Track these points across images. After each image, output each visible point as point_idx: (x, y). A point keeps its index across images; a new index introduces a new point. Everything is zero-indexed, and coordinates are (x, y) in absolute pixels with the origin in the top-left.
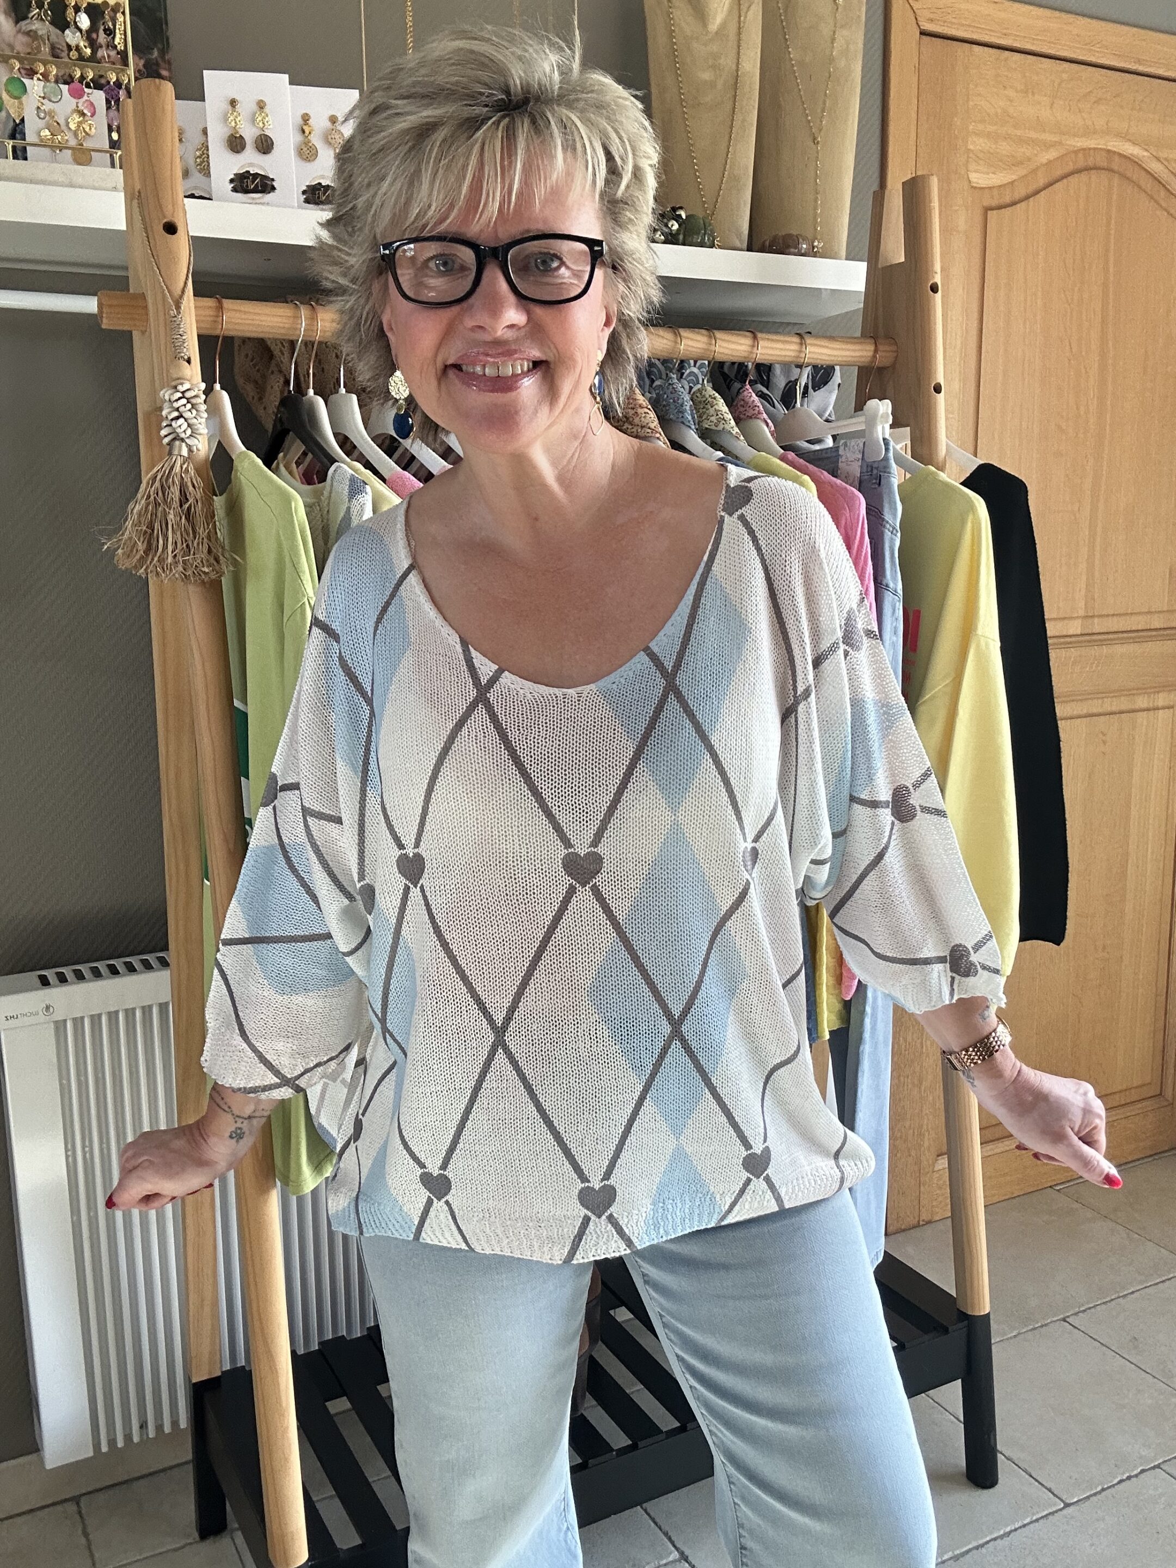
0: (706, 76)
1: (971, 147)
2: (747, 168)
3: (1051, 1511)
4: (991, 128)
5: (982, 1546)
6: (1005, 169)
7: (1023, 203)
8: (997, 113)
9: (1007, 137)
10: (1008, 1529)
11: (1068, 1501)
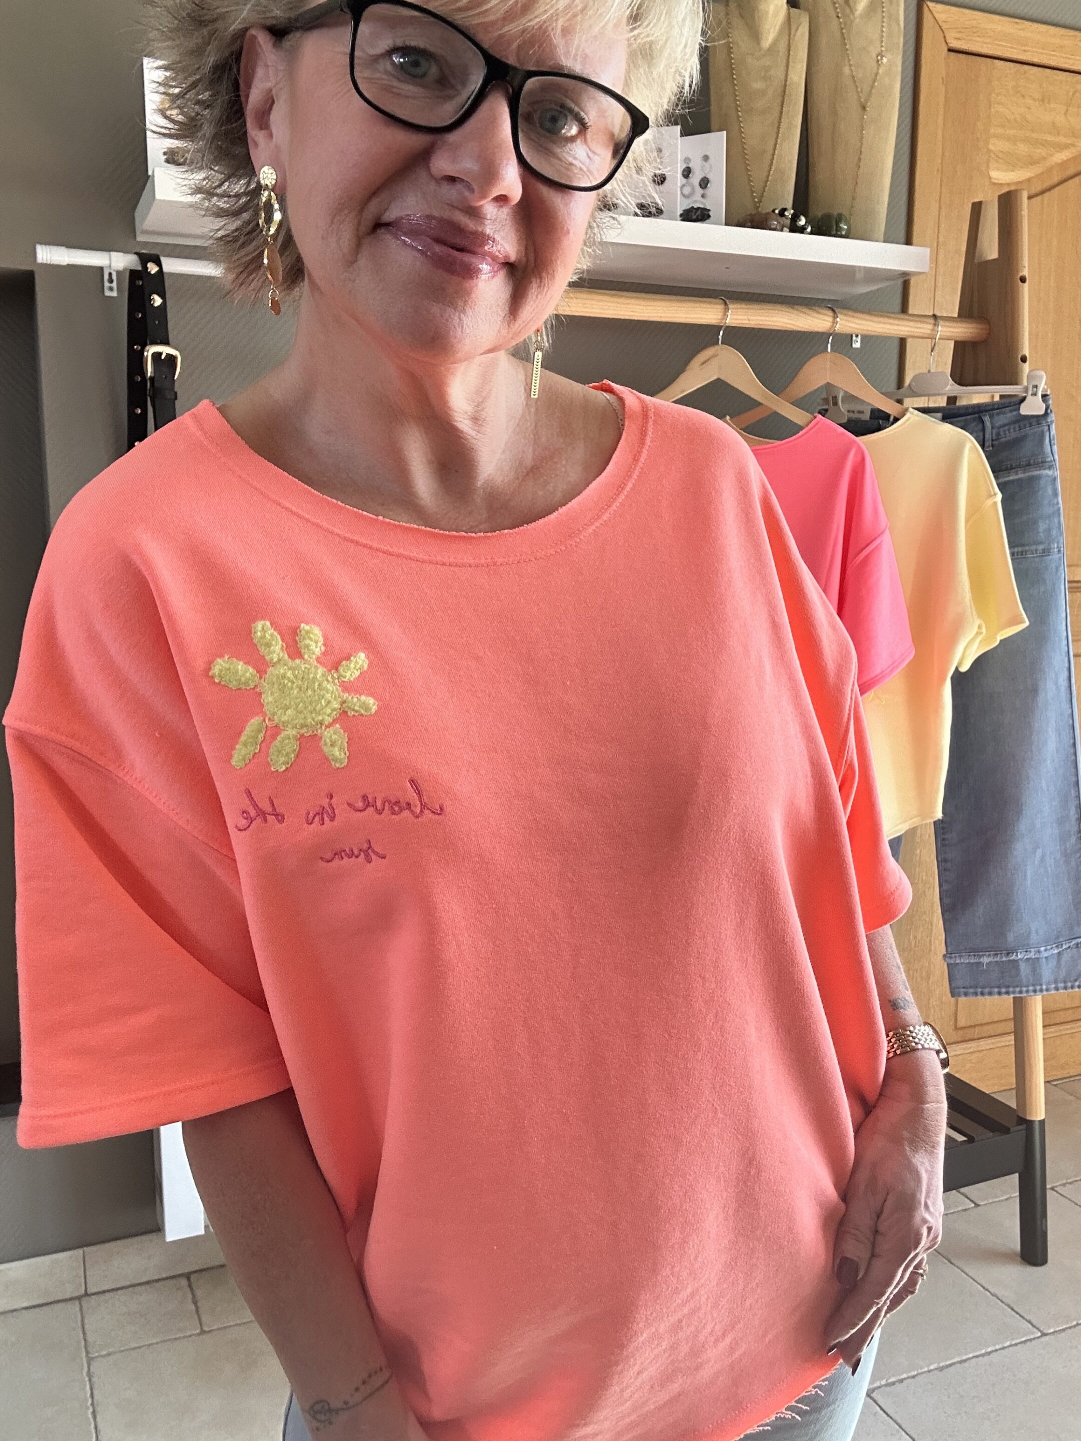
0: (758, 85)
1: (991, 147)
2: (791, 162)
3: (1029, 1338)
4: (1012, 132)
5: (965, 1361)
6: (1021, 167)
7: (1039, 198)
8: (1015, 120)
9: (1026, 140)
10: (989, 1349)
11: (1045, 1331)
